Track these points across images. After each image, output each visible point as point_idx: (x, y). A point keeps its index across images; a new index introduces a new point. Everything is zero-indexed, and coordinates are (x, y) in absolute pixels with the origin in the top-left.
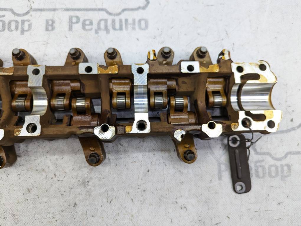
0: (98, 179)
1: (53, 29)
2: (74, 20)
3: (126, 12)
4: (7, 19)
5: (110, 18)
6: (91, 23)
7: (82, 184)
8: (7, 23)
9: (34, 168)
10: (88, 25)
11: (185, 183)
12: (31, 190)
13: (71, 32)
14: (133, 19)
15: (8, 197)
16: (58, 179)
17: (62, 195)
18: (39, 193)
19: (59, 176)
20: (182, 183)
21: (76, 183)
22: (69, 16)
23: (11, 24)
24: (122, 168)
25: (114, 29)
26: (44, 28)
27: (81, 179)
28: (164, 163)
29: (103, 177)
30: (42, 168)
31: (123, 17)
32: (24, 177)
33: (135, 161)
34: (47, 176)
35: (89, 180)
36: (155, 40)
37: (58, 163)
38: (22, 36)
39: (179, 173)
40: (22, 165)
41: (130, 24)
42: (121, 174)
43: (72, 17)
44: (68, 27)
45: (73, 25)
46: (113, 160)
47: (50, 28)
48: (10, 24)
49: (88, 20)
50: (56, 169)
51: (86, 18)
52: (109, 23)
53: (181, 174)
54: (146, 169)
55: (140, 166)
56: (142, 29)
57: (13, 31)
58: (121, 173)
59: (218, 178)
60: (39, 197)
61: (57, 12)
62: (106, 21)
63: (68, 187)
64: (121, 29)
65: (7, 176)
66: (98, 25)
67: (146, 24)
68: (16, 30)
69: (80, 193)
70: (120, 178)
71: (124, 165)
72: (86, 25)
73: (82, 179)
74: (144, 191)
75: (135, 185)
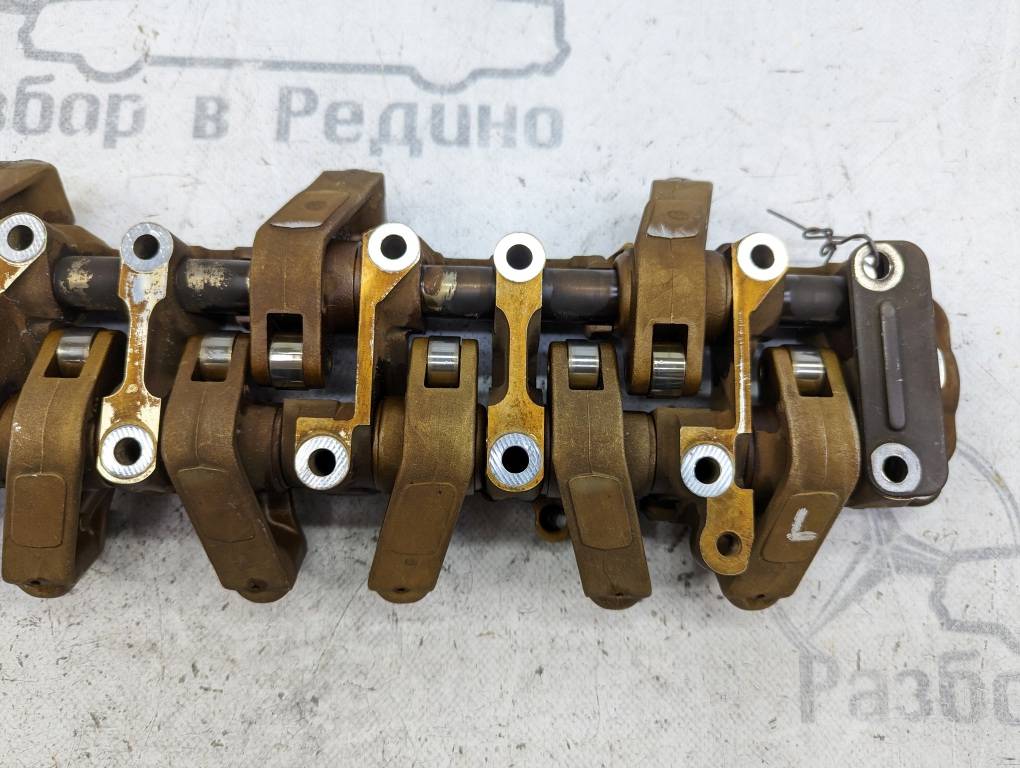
0: (351, 692)
1: (220, 130)
2: (298, 102)
3: (484, 82)
4: (58, 91)
5: (425, 101)
6: (358, 117)
7: (292, 707)
8: (58, 102)
9: (119, 639)
10: (346, 122)
11: (676, 726)
12: (105, 718)
13: (283, 146)
14: (507, 106)
15: (19, 740)
16: (206, 686)
17: (215, 744)
18: (134, 732)
19: (208, 673)
20: (665, 726)
21: (270, 703)
22: (282, 89)
23: (72, 108)
24: (442, 656)
25: (439, 139)
26: (189, 128)
27: (287, 688)
28: (599, 643)
29: (371, 686)
30: (149, 641)
31: (472, 97)
32: (83, 668)
33: (490, 629)
34: (166, 671)
35: (316, 696)
36: (584, 184)
37: (206, 624)
38: (110, 150)
39: (653, 686)
40: (78, 624)
41: (497, 125)
42: (438, 677)
43: (290, 92)
44: (274, 126)
45: (292, 119)
46: (409, 623)
47: (210, 127)
48: (68, 109)
49: (347, 103)
50: (200, 645)
51: (340, 97)
52: (423, 116)
53: (661, 691)
54: (531, 662)
55: (511, 651)
56: (541, 145)
57: (79, 134)
58: (438, 671)
59: (799, 712)
60: (130, 748)
61: (236, 71)
62: (411, 109)
63: (237, 716)
64: (463, 140)
65: (21, 664)
66: (380, 124)
67: (553, 124)
68: (90, 129)
69: (280, 744)
70: (432, 691)
71: (452, 643)
72: (338, 121)
73: (292, 687)
74: (521, 746)
75: (488, 720)
